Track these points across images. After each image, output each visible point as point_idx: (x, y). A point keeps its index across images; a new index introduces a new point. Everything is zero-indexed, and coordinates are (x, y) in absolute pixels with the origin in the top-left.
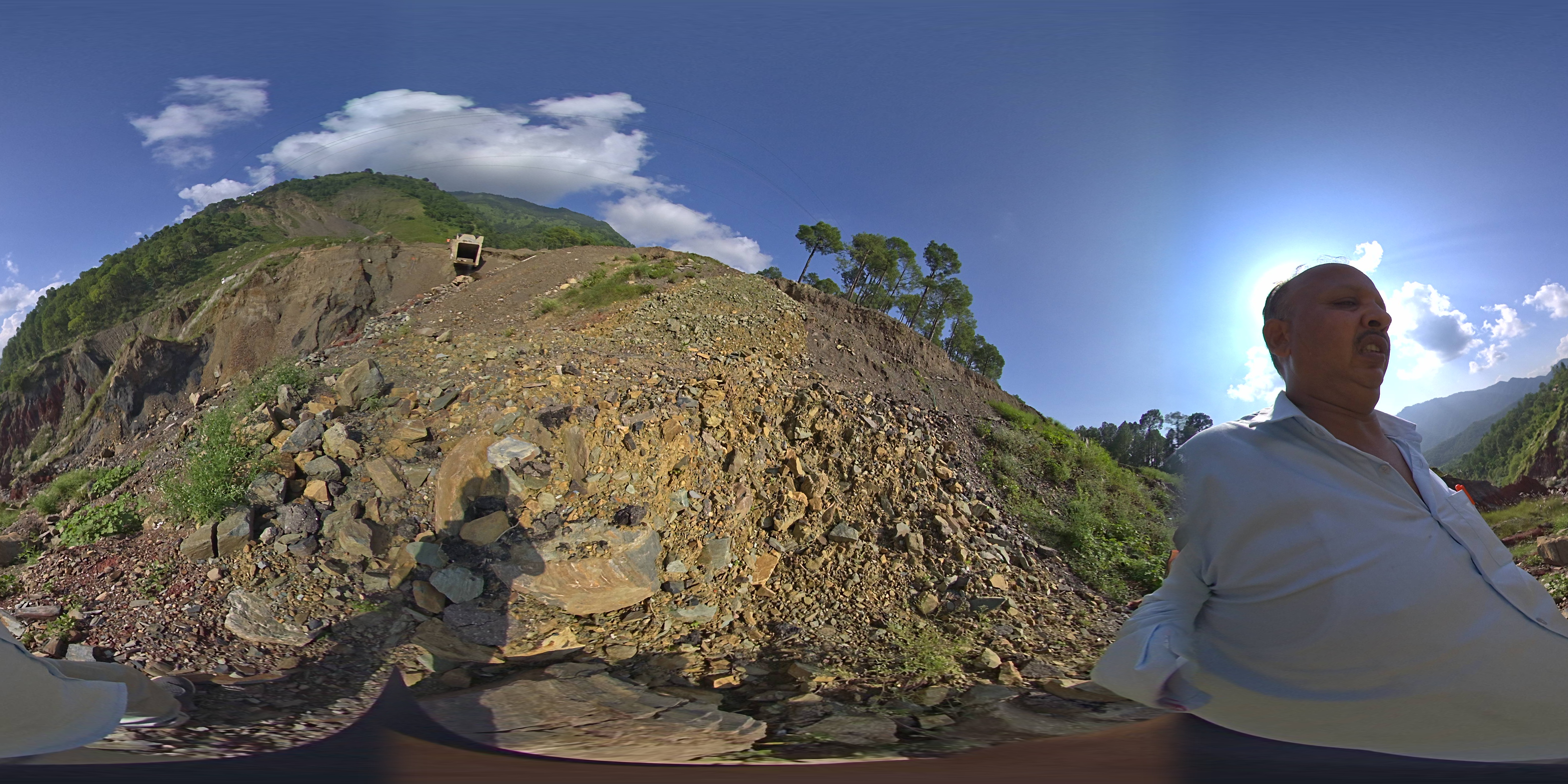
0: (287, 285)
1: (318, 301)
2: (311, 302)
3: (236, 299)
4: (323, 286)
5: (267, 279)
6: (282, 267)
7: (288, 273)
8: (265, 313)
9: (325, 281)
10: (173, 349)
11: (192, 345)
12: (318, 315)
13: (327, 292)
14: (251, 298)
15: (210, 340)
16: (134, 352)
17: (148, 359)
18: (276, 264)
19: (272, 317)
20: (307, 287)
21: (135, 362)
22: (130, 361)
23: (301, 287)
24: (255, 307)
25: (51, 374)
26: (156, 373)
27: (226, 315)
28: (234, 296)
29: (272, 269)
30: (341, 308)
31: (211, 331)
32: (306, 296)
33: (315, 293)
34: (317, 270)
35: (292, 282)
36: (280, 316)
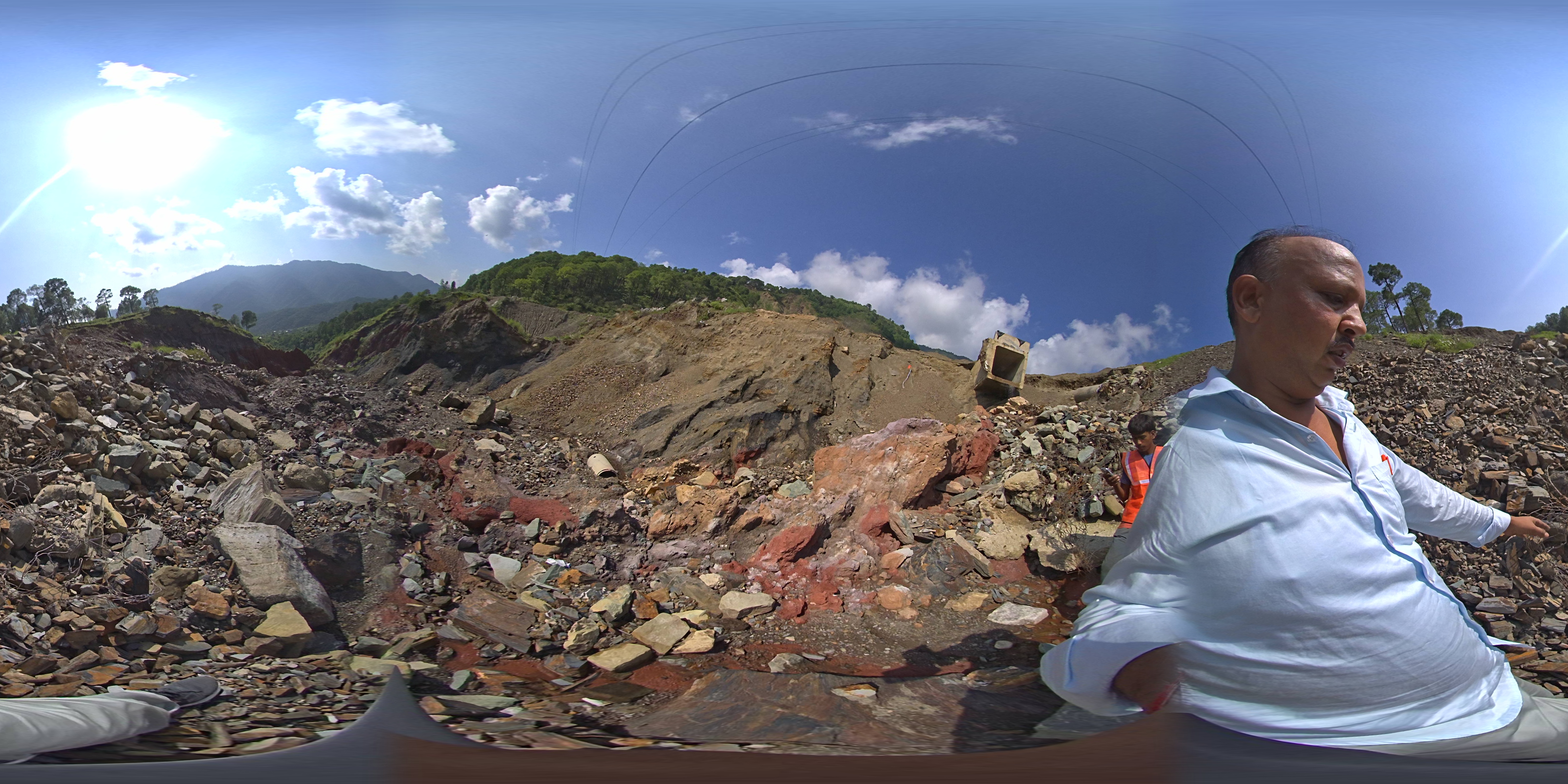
0: (711, 339)
1: (734, 377)
2: (724, 375)
4: (756, 359)
5: (692, 318)
7: (725, 324)
8: (649, 356)
9: (763, 354)
10: (500, 334)
11: (530, 343)
12: (712, 398)
13: (756, 370)
14: (651, 328)
15: (555, 353)
19: (653, 368)
20: (733, 352)
23: (727, 350)
24: (645, 344)
29: (708, 310)
31: (570, 343)
32: (724, 363)
33: (738, 364)
34: (764, 336)
35: (719, 338)
36: (666, 373)
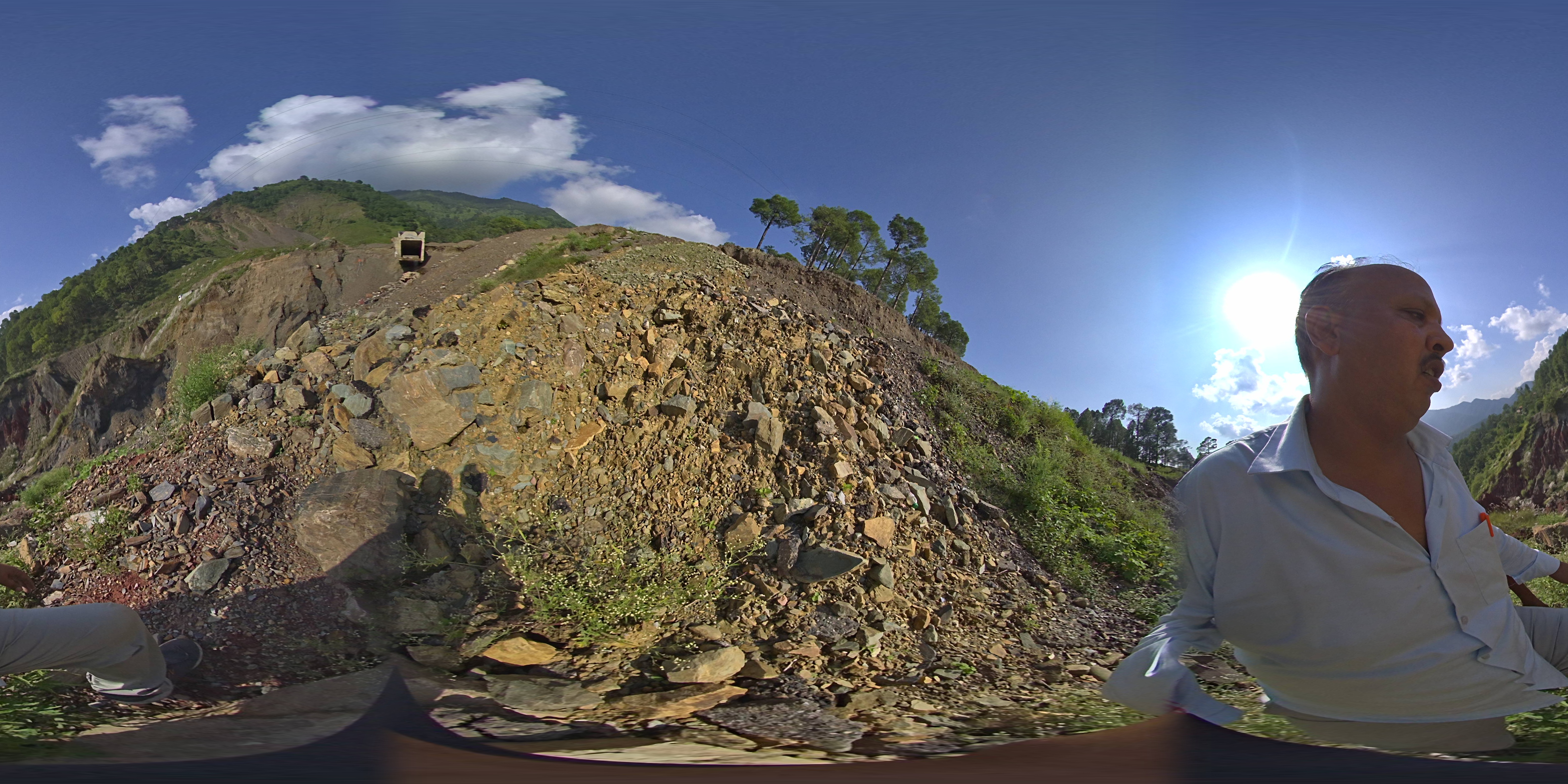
0: (242, 297)
1: (273, 310)
2: (267, 311)
3: (194, 315)
4: (276, 295)
5: (222, 292)
6: (235, 280)
7: (241, 285)
8: (223, 326)
9: (278, 290)
10: (137, 366)
11: (155, 361)
12: (274, 324)
13: (281, 301)
14: (208, 313)
15: (172, 356)
16: (99, 370)
17: (113, 377)
18: (229, 278)
19: (230, 329)
20: (261, 298)
21: (100, 380)
22: (95, 380)
23: (256, 298)
24: (213, 321)
25: (16, 395)
26: (122, 390)
27: (186, 330)
28: (192, 311)
29: (226, 282)
30: (296, 315)
31: (172, 347)
32: (261, 306)
33: (269, 303)
34: (269, 279)
35: (246, 294)
36: (238, 328)
